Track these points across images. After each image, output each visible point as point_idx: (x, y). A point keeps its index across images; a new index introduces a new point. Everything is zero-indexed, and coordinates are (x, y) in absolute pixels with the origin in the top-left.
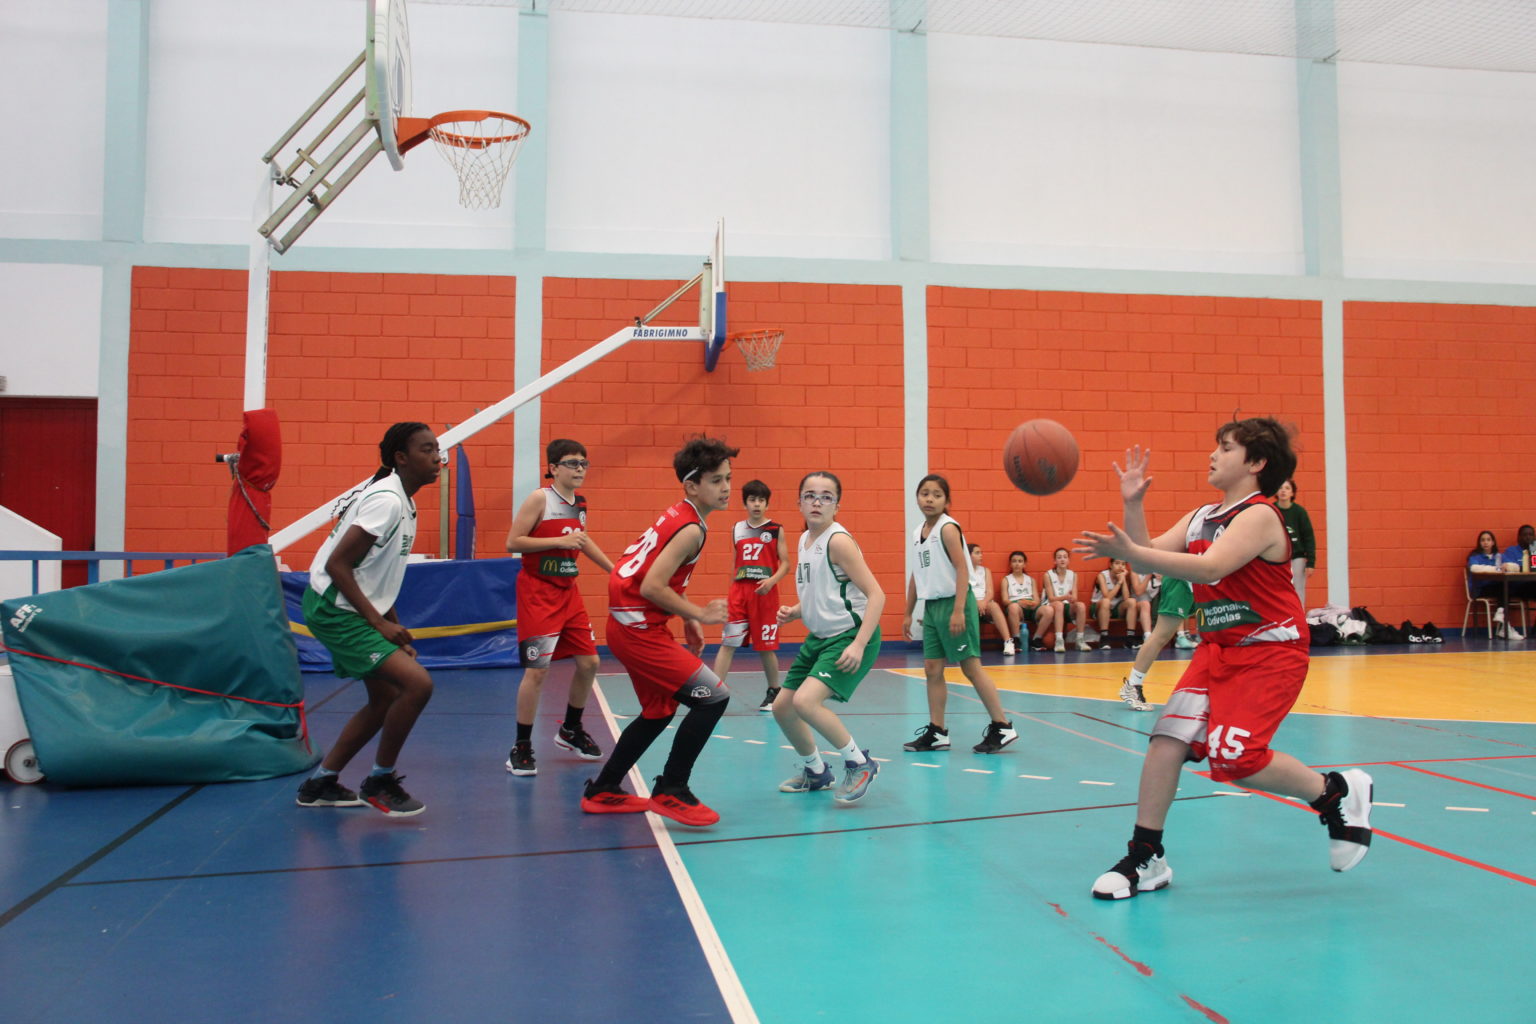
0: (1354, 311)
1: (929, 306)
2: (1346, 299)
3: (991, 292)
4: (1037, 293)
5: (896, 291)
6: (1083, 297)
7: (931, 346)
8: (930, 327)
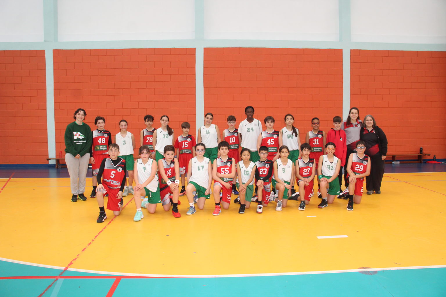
0: (207, 51)
1: (54, 56)
2: (205, 47)
3: (74, 51)
4: (90, 50)
5: (43, 52)
6: (106, 51)
7: (54, 69)
8: (54, 63)
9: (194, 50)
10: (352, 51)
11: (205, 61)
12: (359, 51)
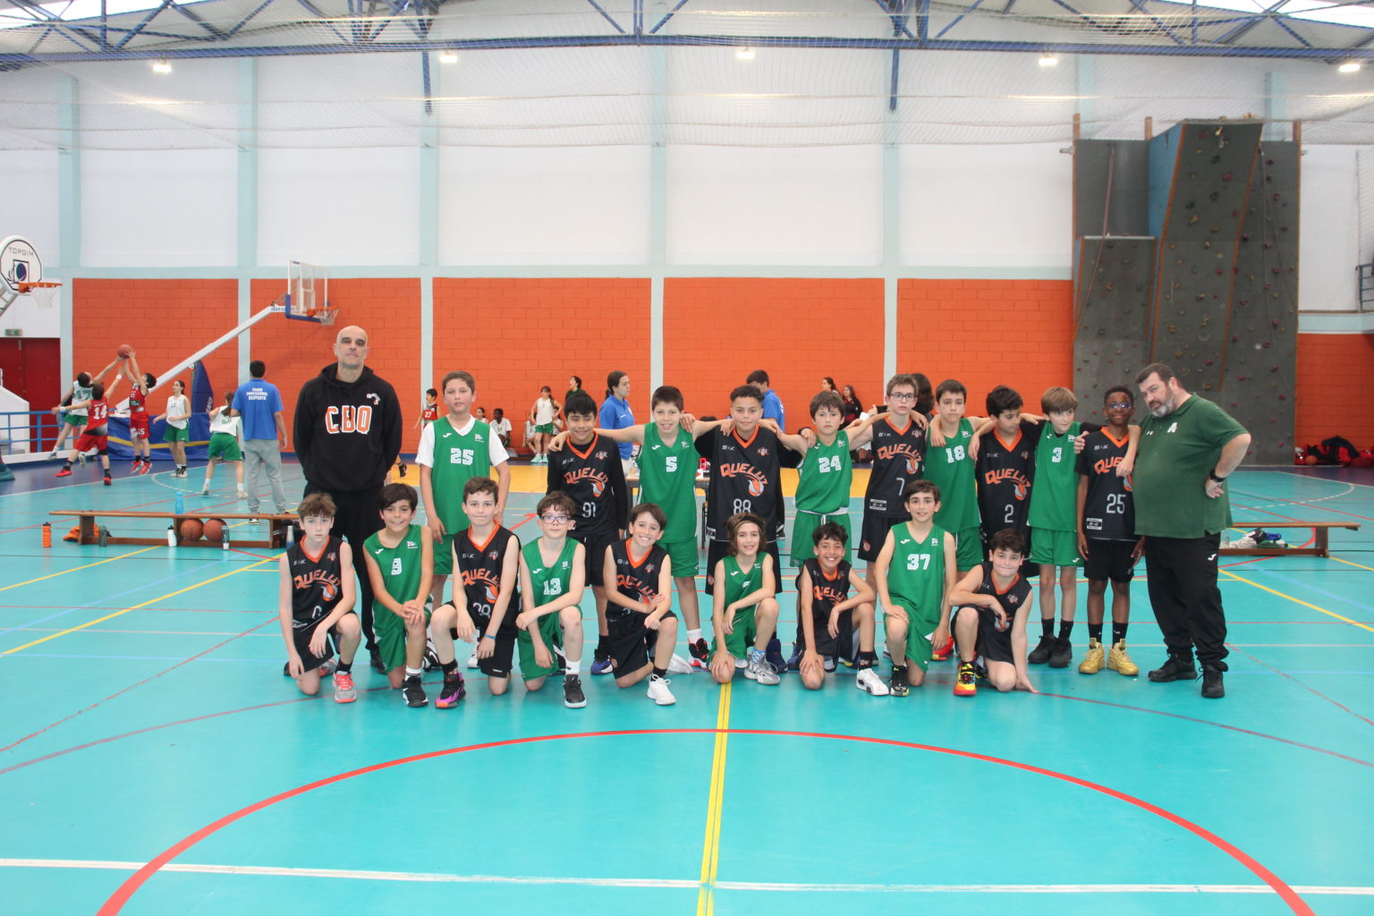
0: (670, 284)
1: (434, 288)
3: (466, 280)
4: (490, 279)
6: (515, 280)
7: (435, 308)
8: (434, 298)
9: (649, 281)
10: (901, 282)
11: (666, 298)
12: (913, 281)
